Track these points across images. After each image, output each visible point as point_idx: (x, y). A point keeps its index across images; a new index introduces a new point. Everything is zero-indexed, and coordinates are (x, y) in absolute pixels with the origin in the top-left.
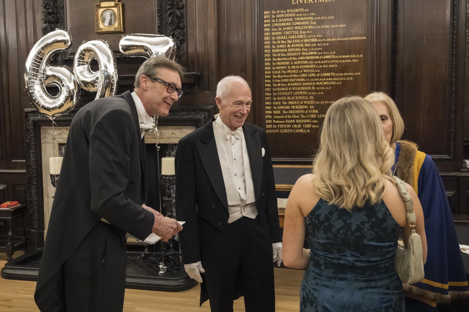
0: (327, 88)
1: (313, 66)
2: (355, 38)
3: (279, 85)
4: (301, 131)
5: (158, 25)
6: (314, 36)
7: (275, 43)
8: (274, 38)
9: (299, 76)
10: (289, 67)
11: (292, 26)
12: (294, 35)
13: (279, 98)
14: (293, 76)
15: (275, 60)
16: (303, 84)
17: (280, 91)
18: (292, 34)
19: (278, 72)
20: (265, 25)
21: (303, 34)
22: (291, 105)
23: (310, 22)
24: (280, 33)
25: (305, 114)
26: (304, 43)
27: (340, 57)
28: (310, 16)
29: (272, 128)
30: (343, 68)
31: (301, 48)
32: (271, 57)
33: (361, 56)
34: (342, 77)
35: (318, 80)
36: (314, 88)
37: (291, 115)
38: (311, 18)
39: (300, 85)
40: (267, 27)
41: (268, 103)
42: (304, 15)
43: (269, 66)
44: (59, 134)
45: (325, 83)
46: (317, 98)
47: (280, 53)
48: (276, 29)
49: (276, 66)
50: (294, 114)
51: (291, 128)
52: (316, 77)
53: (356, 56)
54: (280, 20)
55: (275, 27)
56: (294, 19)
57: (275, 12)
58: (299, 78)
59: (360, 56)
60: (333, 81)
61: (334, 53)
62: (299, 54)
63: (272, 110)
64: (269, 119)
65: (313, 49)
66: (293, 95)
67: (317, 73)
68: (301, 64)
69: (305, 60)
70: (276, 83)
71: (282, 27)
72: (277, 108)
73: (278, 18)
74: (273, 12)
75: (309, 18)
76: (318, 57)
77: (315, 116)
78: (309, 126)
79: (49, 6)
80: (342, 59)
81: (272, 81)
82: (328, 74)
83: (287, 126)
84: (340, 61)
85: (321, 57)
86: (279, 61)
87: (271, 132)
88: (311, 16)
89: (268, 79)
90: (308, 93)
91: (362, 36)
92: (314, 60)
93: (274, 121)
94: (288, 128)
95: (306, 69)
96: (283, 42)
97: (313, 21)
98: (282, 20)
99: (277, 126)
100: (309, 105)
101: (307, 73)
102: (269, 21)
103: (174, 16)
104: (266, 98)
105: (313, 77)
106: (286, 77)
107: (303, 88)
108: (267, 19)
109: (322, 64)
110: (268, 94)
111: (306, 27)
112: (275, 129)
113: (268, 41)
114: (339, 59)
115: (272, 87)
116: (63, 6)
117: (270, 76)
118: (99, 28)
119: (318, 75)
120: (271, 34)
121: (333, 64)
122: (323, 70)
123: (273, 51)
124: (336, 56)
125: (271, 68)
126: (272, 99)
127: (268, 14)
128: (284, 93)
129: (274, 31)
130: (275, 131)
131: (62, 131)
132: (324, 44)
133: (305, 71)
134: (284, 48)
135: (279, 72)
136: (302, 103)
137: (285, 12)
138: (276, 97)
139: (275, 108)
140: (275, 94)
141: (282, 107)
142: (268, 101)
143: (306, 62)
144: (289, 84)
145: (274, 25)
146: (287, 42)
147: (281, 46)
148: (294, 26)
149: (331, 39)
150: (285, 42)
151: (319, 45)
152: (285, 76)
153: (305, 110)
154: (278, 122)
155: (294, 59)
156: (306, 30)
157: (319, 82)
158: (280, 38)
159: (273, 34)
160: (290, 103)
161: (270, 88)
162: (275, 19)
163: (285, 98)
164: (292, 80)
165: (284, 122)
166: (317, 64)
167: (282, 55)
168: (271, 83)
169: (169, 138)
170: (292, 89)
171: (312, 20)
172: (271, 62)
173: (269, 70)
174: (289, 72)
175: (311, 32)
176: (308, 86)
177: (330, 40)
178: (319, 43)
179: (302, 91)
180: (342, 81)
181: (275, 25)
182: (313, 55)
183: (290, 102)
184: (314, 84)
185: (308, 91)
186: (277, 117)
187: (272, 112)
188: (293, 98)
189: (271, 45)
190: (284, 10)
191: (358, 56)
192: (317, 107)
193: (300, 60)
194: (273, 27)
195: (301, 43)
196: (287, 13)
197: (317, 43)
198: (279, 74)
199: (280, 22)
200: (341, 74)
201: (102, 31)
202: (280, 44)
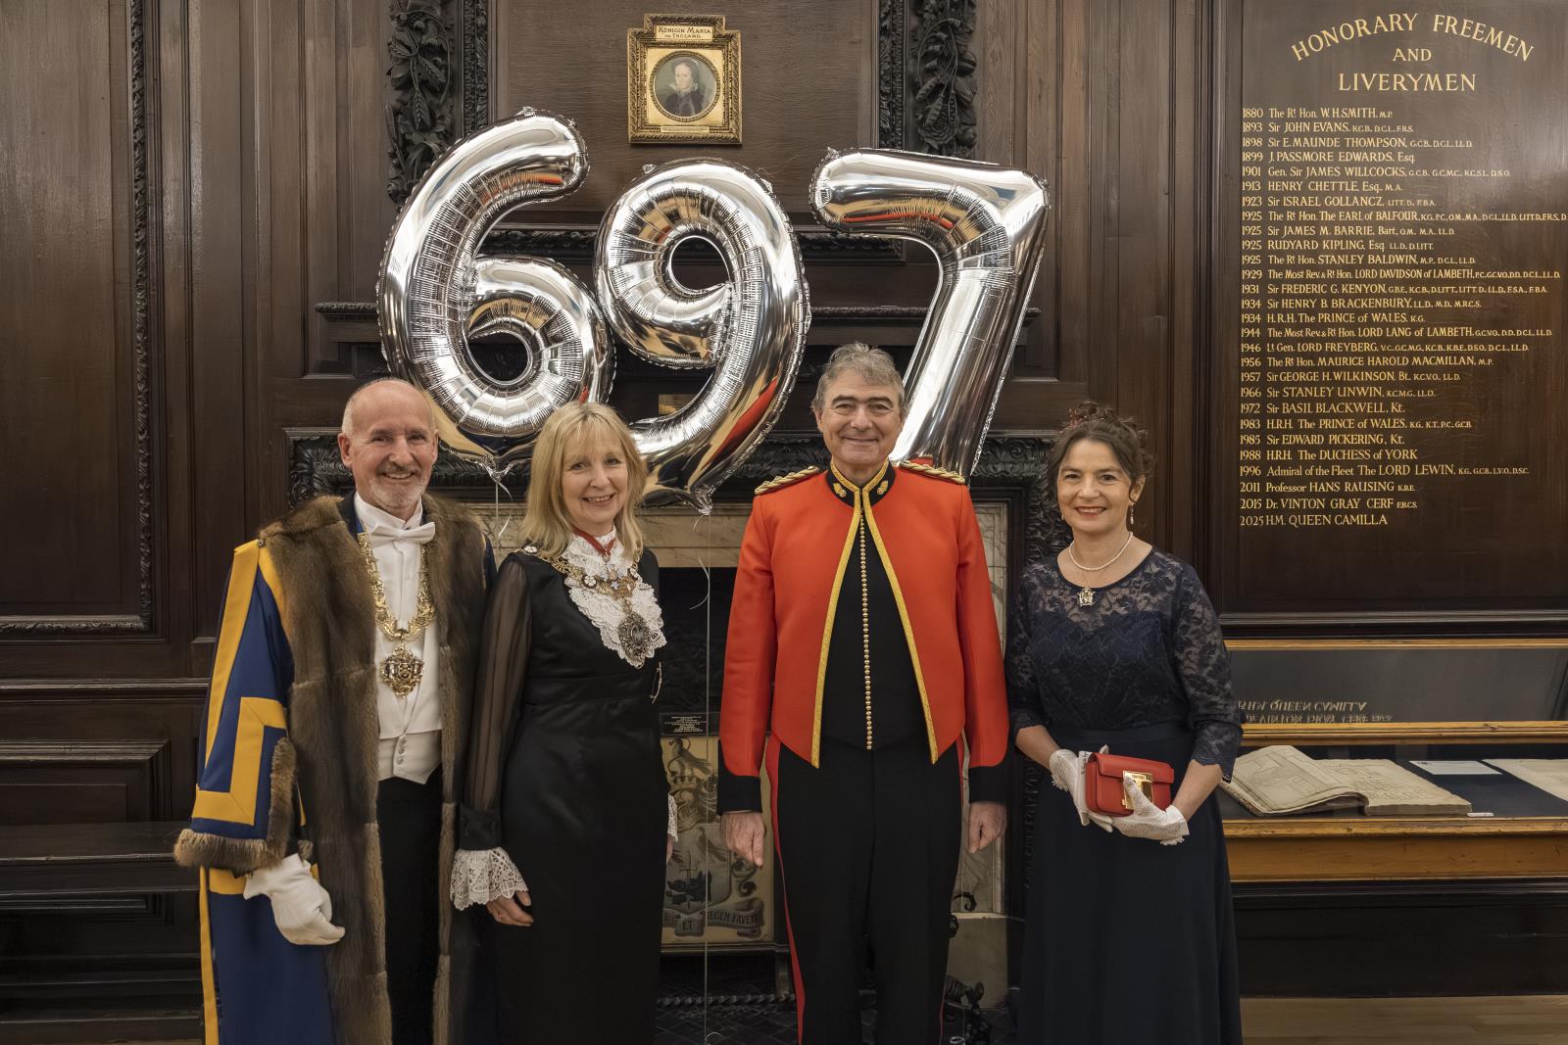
0: (1446, 378)
1: (1405, 304)
2: (1538, 218)
3: (1289, 361)
4: (1360, 520)
5: (884, 126)
6: (1409, 203)
7: (1280, 217)
8: (1273, 202)
9: (1357, 333)
10: (1324, 303)
11: (1335, 163)
12: (1344, 194)
13: (1286, 409)
14: (1337, 332)
15: (1275, 275)
16: (1371, 361)
17: (1292, 384)
18: (1337, 193)
19: (1285, 318)
20: (1246, 157)
21: (1373, 193)
22: (1326, 432)
23: (1395, 156)
24: (1297, 187)
25: (1373, 464)
26: (1375, 224)
27: (1490, 275)
28: (1397, 135)
29: (1263, 511)
30: (1500, 313)
31: (1366, 239)
32: (1265, 266)
33: (1557, 275)
34: (1494, 341)
35: (1418, 348)
36: (1403, 376)
37: (1327, 464)
38: (1401, 142)
39: (1360, 363)
40: (1251, 163)
41: (1250, 424)
42: (1377, 129)
43: (1255, 297)
45: (1440, 360)
46: (1413, 409)
47: (1295, 253)
48: (1282, 173)
49: (1278, 297)
50: (1336, 462)
51: (1327, 511)
52: (1413, 340)
53: (1540, 274)
54: (1297, 142)
55: (1279, 165)
56: (1343, 143)
57: (1281, 114)
58: (1356, 340)
59: (1552, 274)
60: (1466, 354)
61: (1472, 261)
62: (1357, 260)
63: (1264, 447)
64: (1251, 478)
65: (1403, 246)
66: (1335, 399)
68: (1363, 295)
69: (1377, 281)
70: (1280, 356)
71: (1302, 165)
72: (1280, 441)
73: (1291, 136)
74: (1277, 114)
75: (1393, 142)
76: (1418, 273)
77: (1406, 468)
78: (1386, 503)
79: (426, 21)
80: (1496, 283)
81: (1264, 347)
82: (1452, 332)
83: (1312, 503)
84: (1491, 290)
85: (1428, 275)
86: (1292, 281)
87: (1259, 522)
88: (1401, 135)
89: (1250, 340)
90: (1384, 392)
91: (1559, 211)
92: (1407, 283)
93: (1269, 486)
94: (1315, 511)
95: (1379, 310)
96: (1304, 216)
97: (1406, 152)
98: (1302, 141)
99: (1280, 504)
100: (1386, 433)
101: (1383, 325)
102: (1258, 142)
103: (951, 97)
104: (1243, 406)
105: (1402, 340)
106: (1311, 335)
107: (1369, 375)
108: (1252, 134)
109: (1433, 298)
110: (1249, 393)
111: (1384, 172)
112: (1272, 512)
113: (1256, 209)
114: (1487, 283)
115: (1264, 368)
116: (485, 27)
117: (1258, 332)
118: (645, 125)
119: (1419, 333)
120: (1264, 186)
121: (1468, 297)
122: (1435, 318)
123: (1271, 245)
124: (1477, 274)
125: (1264, 304)
126: (1264, 409)
127: (1256, 120)
128: (1304, 391)
129: (1275, 179)
130: (1270, 520)
132: (1441, 232)
133: (1376, 317)
134: (1310, 238)
135: (1291, 318)
136: (1364, 424)
137: (1313, 114)
138: (1278, 402)
139: (1275, 441)
140: (1273, 394)
141: (1298, 439)
142: (1250, 416)
143: (1381, 288)
144: (1322, 361)
145: (1275, 157)
146: (1318, 216)
147: (1298, 230)
148: (1343, 165)
149: (1463, 216)
150: (1312, 217)
151: (1423, 232)
152: (1309, 333)
153: (1374, 448)
154: (1281, 488)
155: (1341, 274)
156: (1381, 181)
157: (1421, 355)
158: (1295, 201)
159: (1272, 186)
160: (1326, 423)
161: (1259, 373)
162: (1279, 136)
163: (1307, 408)
164: (1332, 347)
165: (1303, 488)
166: (1415, 297)
167: (1303, 260)
170: (1332, 376)
171: (1401, 149)
172: (1263, 282)
173: (1255, 311)
174: (1323, 320)
175: (1398, 187)
176: (1386, 368)
177: (1458, 217)
178: (1426, 225)
179: (1367, 384)
180: (1494, 355)
181: (1281, 159)
182: (1403, 266)
183: (1325, 421)
184: (1405, 362)
185: (1386, 385)
186: (1280, 472)
187: (1264, 455)
188: (1335, 408)
189: (1265, 223)
190: (1309, 109)
191: (1546, 275)
192: (1412, 439)
193: (1359, 281)
194: (1272, 164)
195: (1364, 223)
196: (1321, 119)
197: (1416, 225)
198: (1289, 325)
199: (1297, 149)
200: (1493, 333)
201: (658, 134)
202: (1296, 223)
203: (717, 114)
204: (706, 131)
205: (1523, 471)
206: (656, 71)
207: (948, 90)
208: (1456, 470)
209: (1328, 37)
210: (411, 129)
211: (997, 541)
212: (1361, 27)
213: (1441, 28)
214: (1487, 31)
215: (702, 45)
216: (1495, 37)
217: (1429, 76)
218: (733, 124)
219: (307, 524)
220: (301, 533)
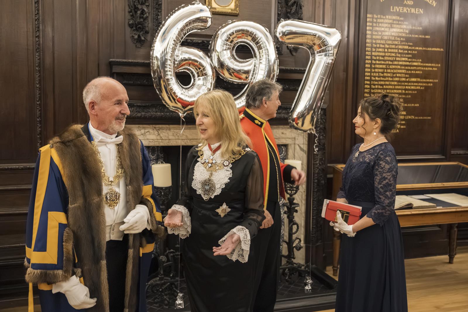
0: (414, 92)
1: (404, 71)
2: (436, 49)
3: (377, 87)
6: (407, 44)
7: (375, 46)
8: (374, 41)
10: (385, 71)
11: (389, 32)
14: (388, 79)
15: (374, 62)
16: (396, 87)
17: (377, 93)
18: (390, 40)
20: (368, 28)
21: (398, 40)
23: (403, 30)
24: (380, 37)
26: (398, 49)
27: (424, 65)
30: (426, 75)
31: (396, 53)
33: (439, 65)
34: (425, 82)
35: (407, 84)
36: (404, 91)
38: (405, 27)
39: (393, 88)
40: (369, 30)
42: (400, 23)
43: (369, 68)
44: (142, 134)
45: (412, 87)
46: (406, 101)
47: (379, 56)
48: (377, 33)
49: (375, 68)
52: (406, 82)
54: (380, 25)
55: (376, 31)
56: (391, 26)
58: (393, 81)
60: (418, 86)
61: (421, 60)
62: (394, 59)
65: (405, 56)
67: (407, 78)
68: (395, 69)
69: (398, 65)
70: (374, 85)
71: (381, 31)
73: (379, 23)
74: (375, 16)
75: (403, 26)
76: (408, 63)
77: (403, 117)
80: (426, 67)
81: (370, 82)
82: (415, 80)
84: (424, 69)
85: (410, 64)
86: (378, 64)
88: (405, 25)
89: (367, 80)
91: (440, 48)
92: (405, 66)
95: (399, 73)
96: (382, 46)
97: (406, 29)
98: (382, 25)
101: (399, 77)
102: (371, 24)
105: (403, 82)
107: (395, 91)
108: (370, 22)
109: (411, 70)
110: (366, 95)
111: (401, 35)
113: (370, 43)
114: (424, 67)
115: (371, 88)
117: (369, 78)
119: (408, 80)
120: (372, 37)
121: (419, 70)
122: (412, 76)
123: (373, 54)
124: (421, 64)
125: (371, 70)
127: (370, 18)
129: (375, 35)
131: (146, 130)
132: (414, 52)
133: (398, 75)
134: (383, 52)
135: (377, 74)
137: (384, 17)
143: (399, 67)
144: (384, 87)
146: (385, 46)
147: (380, 50)
148: (391, 32)
150: (383, 46)
151: (409, 52)
152: (382, 79)
155: (390, 63)
156: (400, 37)
157: (408, 86)
158: (379, 42)
159: (374, 37)
161: (369, 90)
162: (376, 23)
164: (387, 83)
166: (407, 70)
167: (381, 58)
168: (370, 85)
169: (279, 138)
170: (387, 91)
172: (371, 64)
173: (369, 72)
174: (385, 75)
175: (404, 39)
176: (399, 89)
177: (418, 48)
178: (410, 50)
179: (395, 93)
180: (425, 86)
181: (376, 29)
182: (405, 61)
184: (404, 87)
185: (399, 94)
189: (372, 47)
190: (384, 16)
191: (437, 65)
192: (405, 109)
193: (394, 65)
194: (374, 30)
195: (396, 49)
196: (386, 19)
197: (408, 50)
198: (377, 76)
199: (380, 27)
200: (424, 80)
201: (216, 11)
202: (379, 48)
203: (232, 6)
204: (230, 11)
205: (430, 118)
207: (297, 3)
208: (415, 117)
210: (138, 4)
211: (305, 137)
217: (412, 9)
218: (238, 9)
219: (71, 138)
220: (68, 141)
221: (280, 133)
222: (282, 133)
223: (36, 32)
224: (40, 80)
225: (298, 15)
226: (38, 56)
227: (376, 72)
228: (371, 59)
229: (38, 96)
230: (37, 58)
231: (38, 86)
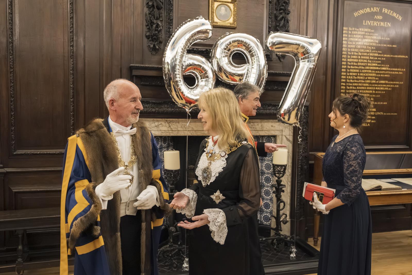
0: (382, 92)
1: (375, 75)
2: (401, 57)
3: (351, 88)
5: (269, 26)
6: (377, 52)
7: (350, 53)
8: (349, 50)
9: (365, 81)
10: (359, 74)
11: (362, 42)
12: (363, 49)
14: (361, 81)
15: (349, 67)
16: (368, 88)
20: (344, 39)
21: (369, 49)
23: (374, 40)
24: (354, 46)
26: (369, 56)
27: (392, 69)
30: (393, 78)
31: (368, 59)
33: (404, 70)
34: (392, 84)
36: (374, 92)
39: (365, 88)
42: (371, 34)
43: (344, 72)
44: (156, 126)
45: (381, 88)
46: (376, 100)
47: (353, 62)
48: (351, 43)
49: (349, 72)
52: (376, 84)
54: (354, 36)
55: (351, 41)
56: (364, 37)
58: (365, 83)
60: (386, 87)
61: (388, 66)
62: (365, 64)
65: (375, 62)
67: (377, 80)
68: (366, 73)
69: (369, 69)
70: (349, 86)
71: (355, 42)
73: (353, 34)
74: (350, 29)
75: (374, 37)
76: (378, 68)
77: (374, 113)
78: (369, 121)
80: (393, 71)
81: (346, 84)
82: (384, 82)
84: (392, 73)
85: (380, 68)
86: (352, 69)
88: (376, 36)
89: (343, 82)
91: (405, 55)
92: (376, 70)
95: (370, 76)
96: (355, 54)
97: (376, 40)
101: (370, 80)
103: (286, 20)
105: (374, 83)
107: (367, 91)
108: (345, 34)
109: (380, 74)
111: (372, 44)
113: (345, 51)
114: (391, 71)
115: (346, 89)
117: (345, 80)
118: (214, 22)
119: (377, 82)
120: (347, 46)
121: (387, 74)
122: (381, 79)
123: (348, 60)
124: (389, 69)
125: (346, 74)
127: (346, 30)
131: (160, 123)
132: (383, 59)
133: (369, 78)
134: (356, 59)
135: (352, 77)
137: (358, 30)
143: (370, 71)
144: (358, 88)
145: (350, 39)
147: (354, 57)
148: (364, 42)
150: (357, 54)
151: (379, 59)
152: (355, 81)
155: (362, 68)
156: (371, 46)
157: (378, 87)
158: (353, 50)
159: (349, 46)
161: (345, 90)
162: (351, 34)
164: (360, 84)
166: (377, 74)
167: (355, 64)
168: (346, 86)
169: (269, 130)
170: (360, 91)
172: (346, 69)
173: (344, 75)
174: (358, 78)
175: (374, 48)
176: (370, 90)
177: (386, 56)
178: (380, 57)
179: (367, 93)
180: (392, 88)
182: (375, 66)
184: (374, 88)
185: (370, 94)
189: (347, 55)
190: (357, 28)
191: (402, 70)
192: (375, 106)
193: (366, 69)
194: (349, 41)
195: (367, 56)
196: (359, 31)
197: (378, 57)
198: (351, 79)
199: (354, 38)
200: (392, 82)
201: (217, 25)
202: (354, 55)
203: (231, 20)
204: (229, 25)
205: (396, 114)
206: (217, 8)
207: (285, 18)
208: (383, 114)
209: (361, 12)
210: (154, 19)
211: (290, 129)
212: (368, 10)
213: (384, 12)
214: (393, 13)
215: (228, 2)
216: (395, 15)
217: (381, 23)
218: (235, 23)
219: (93, 129)
220: (92, 132)
221: (270, 126)
222: (272, 126)
223: (71, 42)
224: (73, 82)
225: (286, 28)
226: (72, 62)
227: (351, 76)
228: (347, 65)
229: (71, 94)
230: (71, 63)
231: (72, 86)
